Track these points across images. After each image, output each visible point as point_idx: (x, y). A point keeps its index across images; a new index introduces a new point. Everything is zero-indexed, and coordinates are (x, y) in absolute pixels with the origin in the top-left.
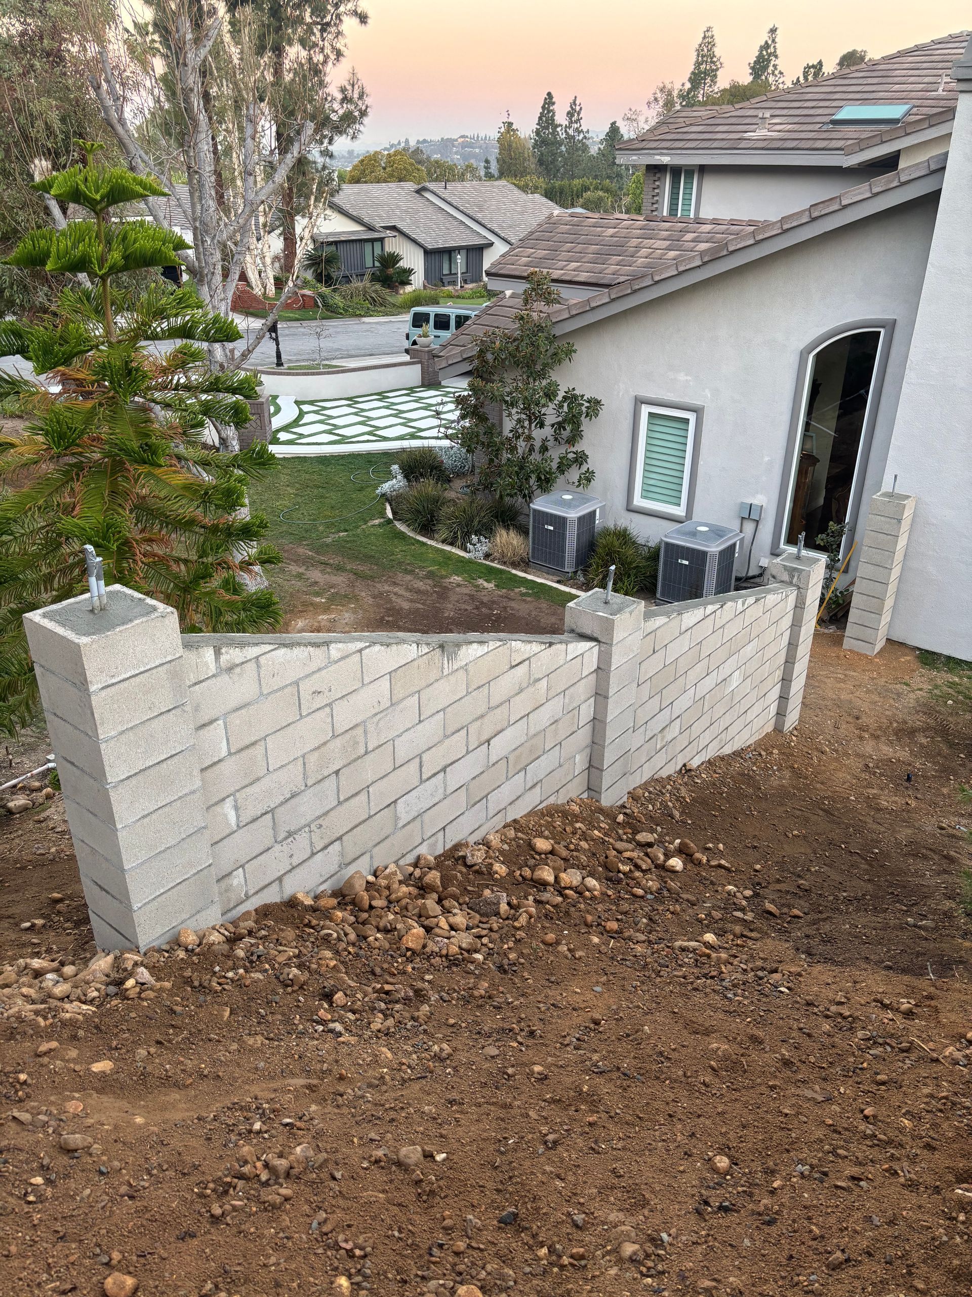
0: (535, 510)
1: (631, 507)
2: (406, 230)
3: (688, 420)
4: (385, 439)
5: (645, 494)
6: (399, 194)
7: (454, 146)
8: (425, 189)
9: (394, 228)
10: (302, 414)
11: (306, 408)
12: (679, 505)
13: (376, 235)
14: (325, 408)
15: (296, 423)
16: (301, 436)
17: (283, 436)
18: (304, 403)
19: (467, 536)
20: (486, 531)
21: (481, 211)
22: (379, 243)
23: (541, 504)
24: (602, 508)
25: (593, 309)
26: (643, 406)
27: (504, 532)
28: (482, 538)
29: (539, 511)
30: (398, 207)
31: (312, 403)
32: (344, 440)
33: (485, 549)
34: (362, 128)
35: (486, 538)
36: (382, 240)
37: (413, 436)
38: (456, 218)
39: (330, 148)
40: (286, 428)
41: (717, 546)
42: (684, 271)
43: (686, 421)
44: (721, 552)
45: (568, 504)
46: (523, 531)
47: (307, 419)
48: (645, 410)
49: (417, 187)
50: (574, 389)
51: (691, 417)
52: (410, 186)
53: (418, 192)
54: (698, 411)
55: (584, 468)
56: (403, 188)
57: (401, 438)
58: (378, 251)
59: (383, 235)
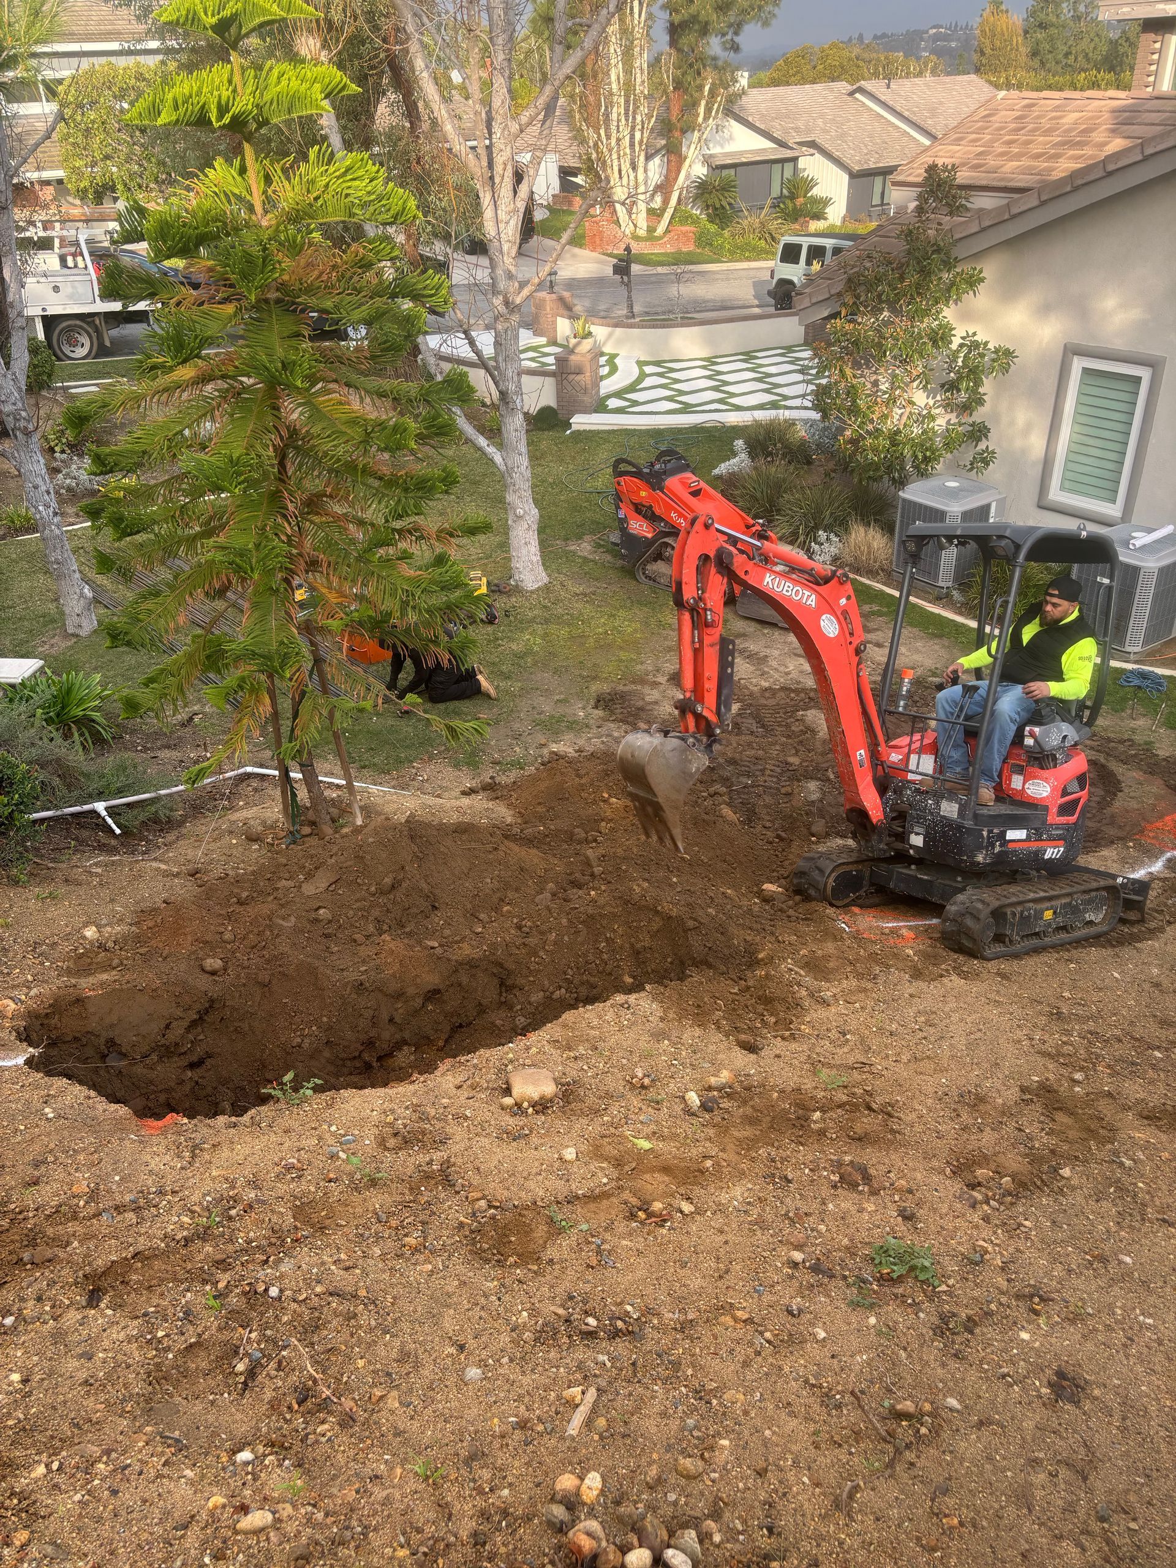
0: (904, 500)
1: (1044, 503)
2: (828, 146)
3: (1140, 378)
4: (738, 408)
5: (1067, 484)
6: (825, 98)
7: (922, 39)
8: (861, 90)
9: (812, 144)
10: (643, 376)
11: (648, 369)
12: (1114, 501)
13: (789, 154)
14: (672, 370)
15: (632, 388)
16: (635, 403)
17: (613, 403)
18: (647, 363)
19: (811, 532)
20: (839, 525)
21: (933, 116)
22: (791, 164)
23: (915, 492)
24: (1001, 503)
25: (1014, 217)
26: (1076, 359)
27: (862, 530)
28: (832, 536)
29: (910, 502)
30: (822, 115)
31: (657, 363)
32: (686, 409)
33: (834, 550)
34: (776, 11)
35: (837, 535)
36: (795, 160)
37: (774, 405)
38: (898, 127)
39: (736, 39)
40: (618, 394)
41: (1158, 560)
42: (1152, 155)
43: (1137, 380)
44: (1161, 570)
45: (953, 494)
46: (888, 528)
47: (648, 382)
48: (1078, 365)
49: (850, 88)
50: (975, 334)
51: (1145, 373)
52: (843, 86)
53: (851, 94)
54: (1154, 364)
55: (982, 446)
56: (832, 91)
57: (761, 407)
58: (788, 173)
59: (796, 154)
